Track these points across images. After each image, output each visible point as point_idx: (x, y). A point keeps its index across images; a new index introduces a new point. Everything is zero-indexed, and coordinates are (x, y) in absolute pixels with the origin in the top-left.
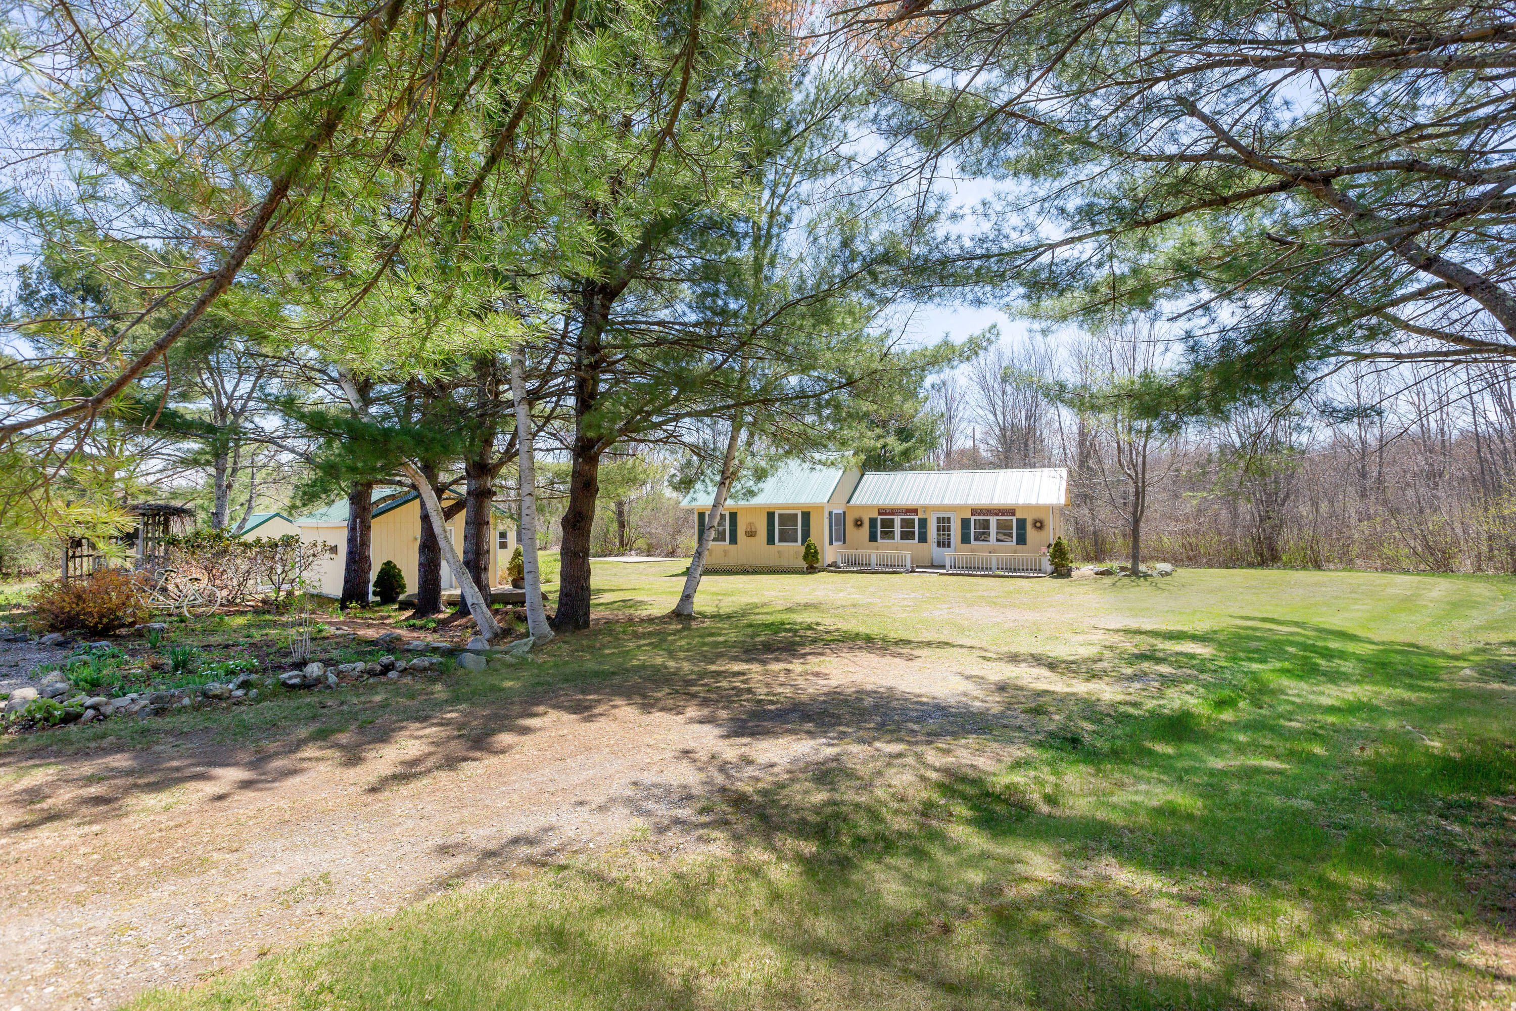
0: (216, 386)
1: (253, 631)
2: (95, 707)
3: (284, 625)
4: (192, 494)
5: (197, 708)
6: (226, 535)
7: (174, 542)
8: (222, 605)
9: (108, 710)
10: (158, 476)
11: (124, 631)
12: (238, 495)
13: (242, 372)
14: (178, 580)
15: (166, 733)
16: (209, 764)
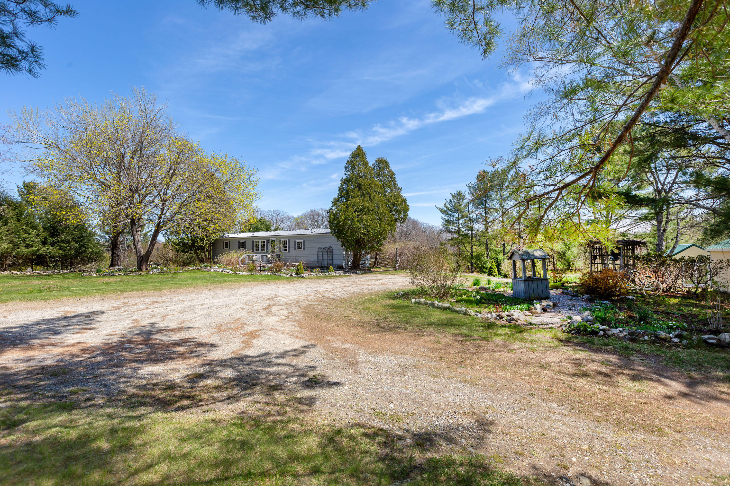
0: (655, 179)
1: (683, 308)
2: (604, 330)
3: (703, 307)
4: (645, 235)
5: (652, 343)
6: (664, 255)
7: (637, 258)
8: (663, 291)
9: (610, 333)
10: (629, 227)
11: (616, 298)
12: (670, 234)
13: (669, 169)
14: (639, 277)
15: (637, 352)
16: (661, 375)
